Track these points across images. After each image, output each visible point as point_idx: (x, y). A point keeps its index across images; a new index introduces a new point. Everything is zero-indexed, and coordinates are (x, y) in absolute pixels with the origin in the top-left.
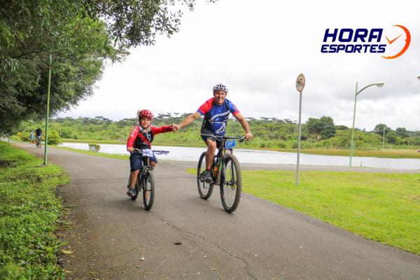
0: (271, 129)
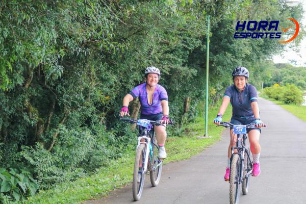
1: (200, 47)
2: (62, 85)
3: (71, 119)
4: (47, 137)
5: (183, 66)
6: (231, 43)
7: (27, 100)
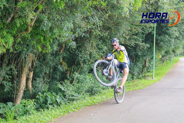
1: (151, 32)
2: (79, 51)
3: (83, 68)
4: (71, 78)
5: (142, 42)
6: (168, 30)
7: (61, 59)
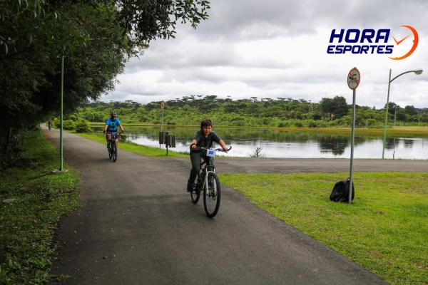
0: (288, 109)
